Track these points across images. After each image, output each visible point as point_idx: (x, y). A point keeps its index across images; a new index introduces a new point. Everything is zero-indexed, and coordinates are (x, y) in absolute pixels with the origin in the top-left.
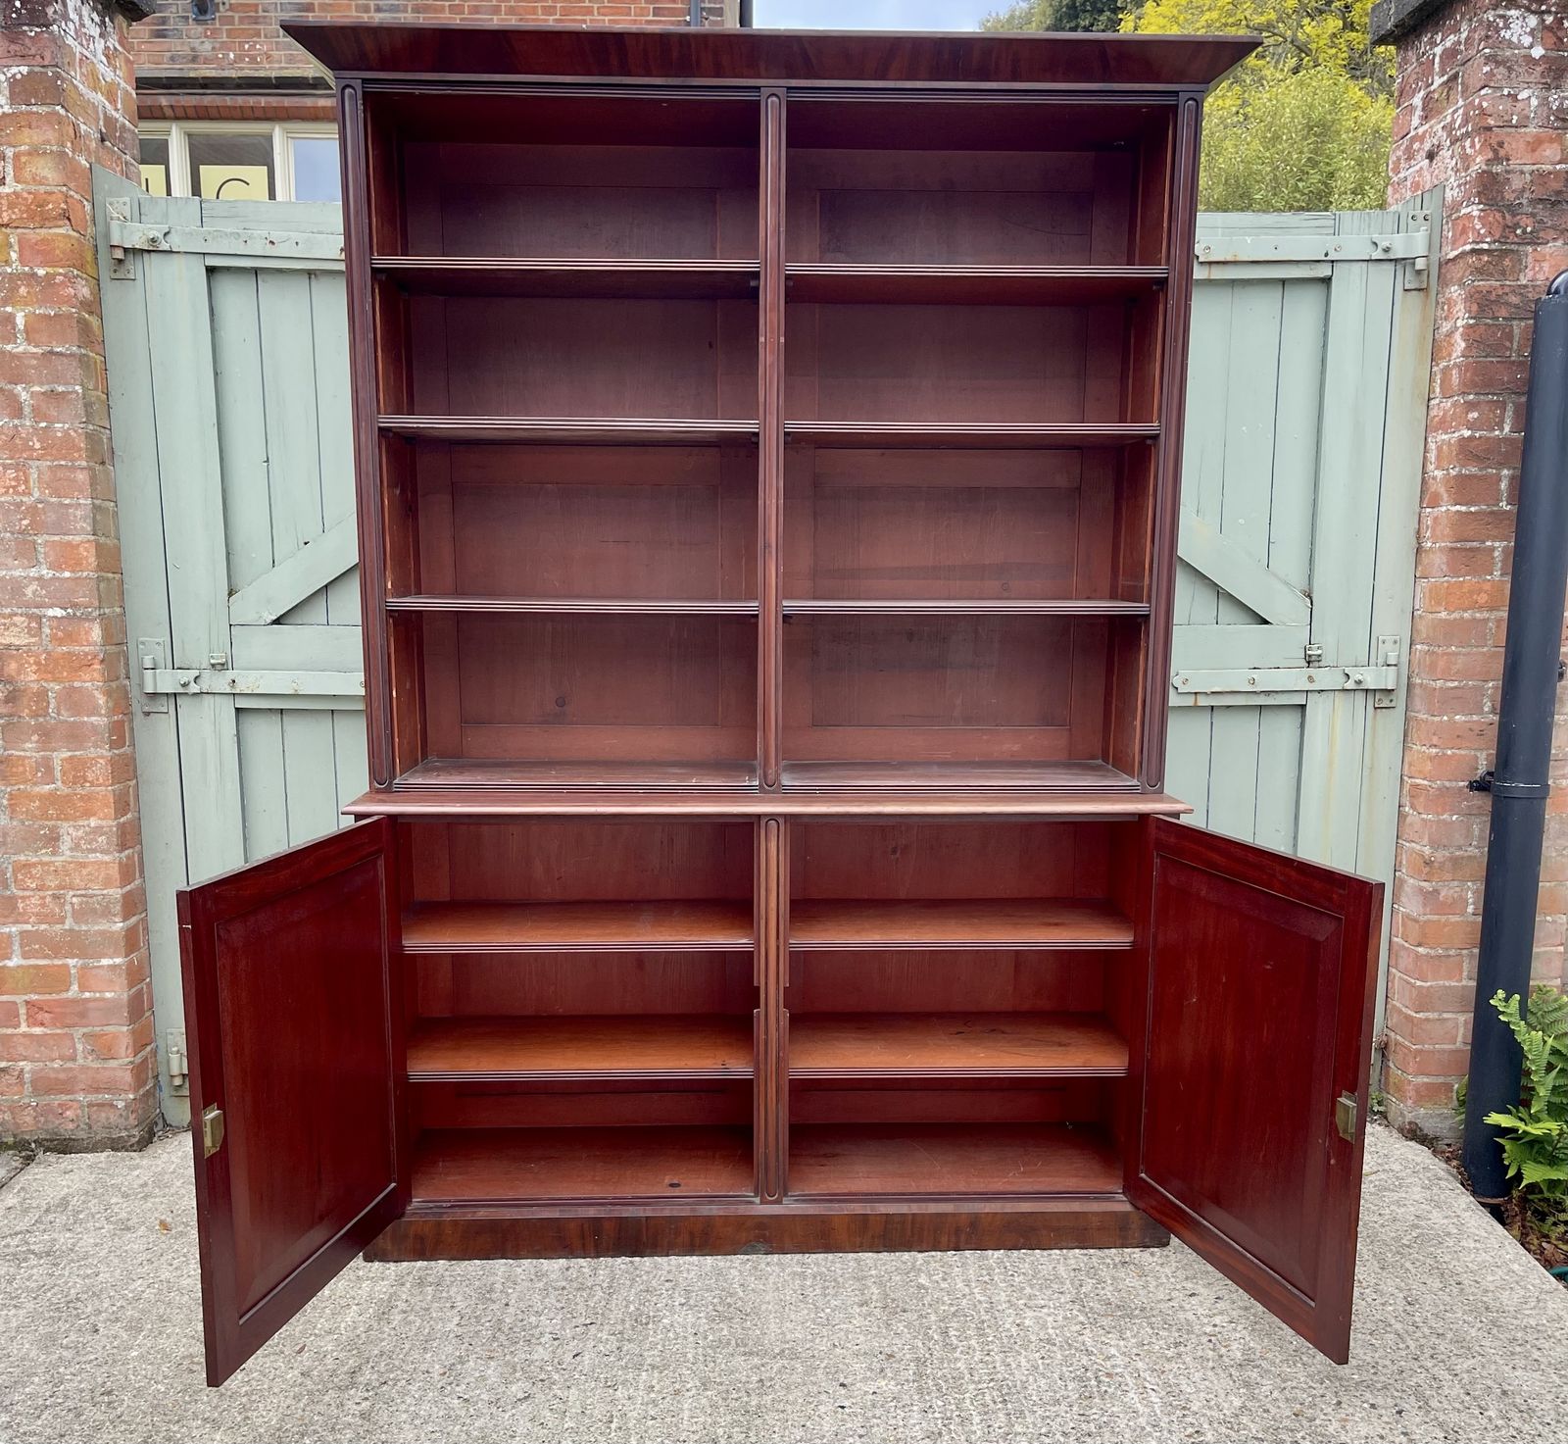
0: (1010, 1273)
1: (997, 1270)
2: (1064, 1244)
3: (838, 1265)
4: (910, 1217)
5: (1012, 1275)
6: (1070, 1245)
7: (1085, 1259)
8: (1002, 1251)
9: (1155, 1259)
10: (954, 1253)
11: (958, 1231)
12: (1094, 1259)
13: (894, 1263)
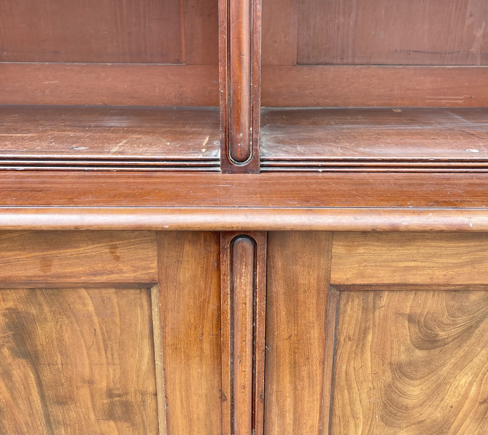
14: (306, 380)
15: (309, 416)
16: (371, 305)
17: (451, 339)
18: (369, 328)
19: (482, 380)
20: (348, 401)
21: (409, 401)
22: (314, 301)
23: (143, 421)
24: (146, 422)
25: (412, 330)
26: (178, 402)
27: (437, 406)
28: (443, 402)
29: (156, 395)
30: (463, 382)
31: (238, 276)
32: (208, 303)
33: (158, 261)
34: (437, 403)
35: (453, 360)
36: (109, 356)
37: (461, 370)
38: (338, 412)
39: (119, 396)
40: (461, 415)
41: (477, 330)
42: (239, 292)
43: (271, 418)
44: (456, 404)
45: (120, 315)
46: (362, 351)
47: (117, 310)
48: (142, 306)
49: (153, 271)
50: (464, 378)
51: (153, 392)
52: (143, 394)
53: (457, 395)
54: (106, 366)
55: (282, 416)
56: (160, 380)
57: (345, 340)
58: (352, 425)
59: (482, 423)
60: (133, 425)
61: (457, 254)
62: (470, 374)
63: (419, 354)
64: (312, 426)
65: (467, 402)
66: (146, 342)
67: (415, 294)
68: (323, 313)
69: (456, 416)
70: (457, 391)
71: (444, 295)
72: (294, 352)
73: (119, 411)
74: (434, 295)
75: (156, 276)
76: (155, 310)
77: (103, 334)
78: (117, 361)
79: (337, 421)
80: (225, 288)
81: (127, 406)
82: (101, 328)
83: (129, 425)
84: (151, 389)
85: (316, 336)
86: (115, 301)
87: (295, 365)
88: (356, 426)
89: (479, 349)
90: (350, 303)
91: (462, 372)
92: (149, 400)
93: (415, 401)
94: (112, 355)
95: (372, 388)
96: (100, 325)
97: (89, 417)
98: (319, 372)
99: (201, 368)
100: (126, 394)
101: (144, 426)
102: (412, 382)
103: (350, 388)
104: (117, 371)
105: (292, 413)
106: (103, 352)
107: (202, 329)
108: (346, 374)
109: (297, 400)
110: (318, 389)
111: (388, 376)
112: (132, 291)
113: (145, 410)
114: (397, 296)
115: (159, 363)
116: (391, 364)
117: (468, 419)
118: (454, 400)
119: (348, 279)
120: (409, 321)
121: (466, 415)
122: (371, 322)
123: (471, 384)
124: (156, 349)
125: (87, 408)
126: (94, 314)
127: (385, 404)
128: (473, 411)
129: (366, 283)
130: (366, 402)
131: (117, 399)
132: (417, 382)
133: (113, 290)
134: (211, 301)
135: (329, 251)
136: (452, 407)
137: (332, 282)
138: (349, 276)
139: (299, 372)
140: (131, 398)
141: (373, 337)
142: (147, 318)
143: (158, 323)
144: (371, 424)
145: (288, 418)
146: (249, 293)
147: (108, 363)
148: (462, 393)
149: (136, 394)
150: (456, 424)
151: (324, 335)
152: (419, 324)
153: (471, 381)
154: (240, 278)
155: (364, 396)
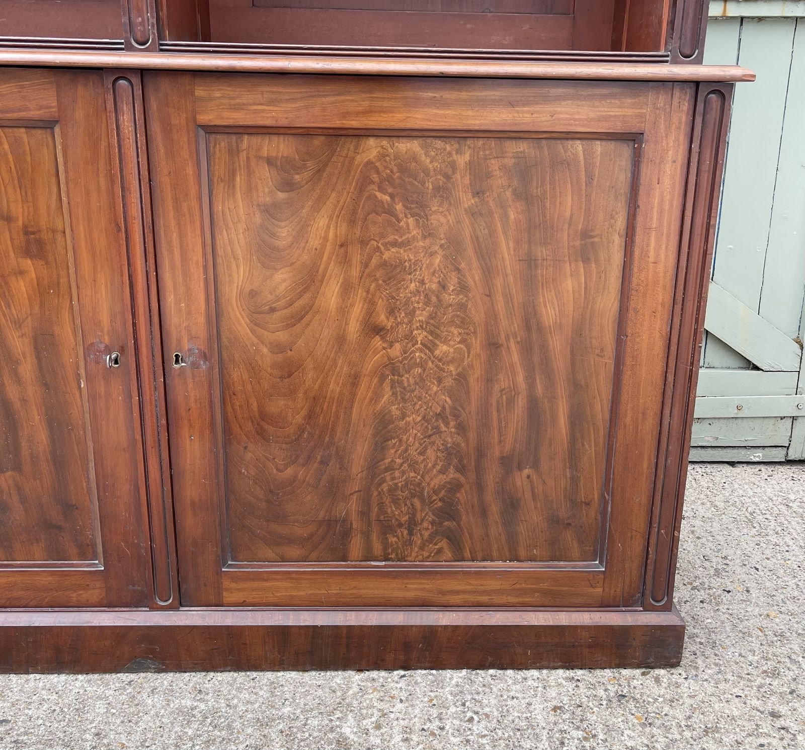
0: (469, 714)
1: (453, 709)
2: (545, 663)
3: (245, 695)
4: (345, 631)
5: (471, 720)
6: (552, 664)
7: (571, 686)
8: (464, 672)
9: (662, 691)
10: (402, 672)
11: (407, 647)
12: (583, 690)
13: (320, 692)
14: (187, 215)
15: (194, 252)
16: (235, 148)
17: (304, 182)
18: (236, 170)
19: (337, 223)
20: (228, 242)
21: (280, 243)
22: (186, 140)
23: (55, 259)
24: (58, 260)
25: (272, 172)
26: (82, 235)
27: (304, 248)
28: (308, 244)
29: (64, 232)
30: (321, 224)
31: (122, 114)
32: (101, 140)
33: (58, 101)
34: (303, 245)
35: (310, 203)
36: (24, 194)
37: (318, 212)
38: (220, 252)
39: (34, 233)
40: (325, 258)
41: (325, 174)
42: (123, 128)
43: (162, 253)
44: (319, 246)
45: (31, 154)
46: (234, 192)
47: (28, 149)
48: (47, 145)
49: (54, 110)
50: (322, 221)
51: (62, 230)
52: (54, 231)
53: (318, 237)
54: (20, 203)
55: (171, 251)
56: (66, 216)
57: (217, 181)
58: (234, 266)
59: (345, 266)
60: (47, 263)
61: (293, 99)
62: (326, 216)
63: (281, 196)
64: (197, 261)
65: (329, 244)
66: (54, 180)
67: (269, 139)
68: (194, 151)
69: (322, 258)
70: (318, 233)
71: (291, 139)
72: (175, 188)
73: (34, 248)
74: (284, 140)
75: (57, 114)
76: (59, 147)
77: (17, 172)
78: (30, 199)
79: (221, 261)
80: (112, 124)
81: (40, 243)
82: (15, 166)
83: (43, 263)
84: (60, 227)
85: (191, 173)
86: (26, 140)
87: (176, 201)
88: (238, 267)
89: (329, 192)
90: (218, 146)
91: (319, 214)
92: (59, 237)
93: (284, 242)
94: (26, 192)
95: (246, 229)
96: (14, 163)
97: (9, 255)
98: (197, 208)
99: (100, 202)
100: (40, 231)
101: (56, 264)
102: (279, 223)
103: (227, 228)
104: (31, 208)
105: (179, 247)
106: (18, 190)
107: (98, 164)
108: (223, 214)
109: (182, 236)
110: (198, 224)
111: (258, 219)
112: (39, 131)
113: (56, 247)
114: (255, 140)
115: (64, 199)
116: (258, 205)
117: (332, 262)
118: (317, 242)
119: (210, 120)
120: (268, 164)
121: (330, 259)
122: (237, 164)
123: (328, 227)
124: (62, 186)
125: (7, 245)
126: (9, 153)
127: (259, 245)
128: (335, 253)
129: (225, 124)
130: (243, 243)
131: (32, 236)
132: (283, 224)
133: (23, 130)
134: (103, 139)
135: (193, 94)
136: (316, 249)
137: (198, 123)
138: (211, 117)
139: (181, 207)
140: (44, 236)
141: (241, 179)
142: (52, 157)
143: (62, 159)
144: (250, 266)
145: (176, 253)
146: (132, 129)
147: (22, 201)
148: (322, 236)
149: (48, 232)
150: (322, 267)
151: (197, 172)
152: (276, 167)
153: (328, 224)
154: (123, 115)
155: (241, 236)
